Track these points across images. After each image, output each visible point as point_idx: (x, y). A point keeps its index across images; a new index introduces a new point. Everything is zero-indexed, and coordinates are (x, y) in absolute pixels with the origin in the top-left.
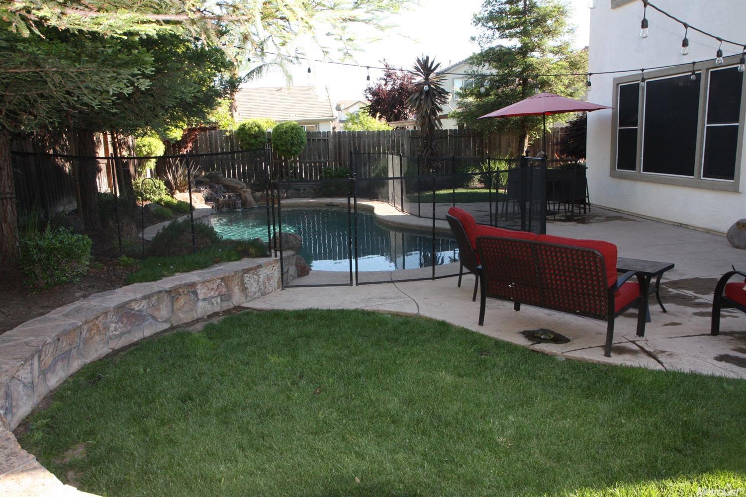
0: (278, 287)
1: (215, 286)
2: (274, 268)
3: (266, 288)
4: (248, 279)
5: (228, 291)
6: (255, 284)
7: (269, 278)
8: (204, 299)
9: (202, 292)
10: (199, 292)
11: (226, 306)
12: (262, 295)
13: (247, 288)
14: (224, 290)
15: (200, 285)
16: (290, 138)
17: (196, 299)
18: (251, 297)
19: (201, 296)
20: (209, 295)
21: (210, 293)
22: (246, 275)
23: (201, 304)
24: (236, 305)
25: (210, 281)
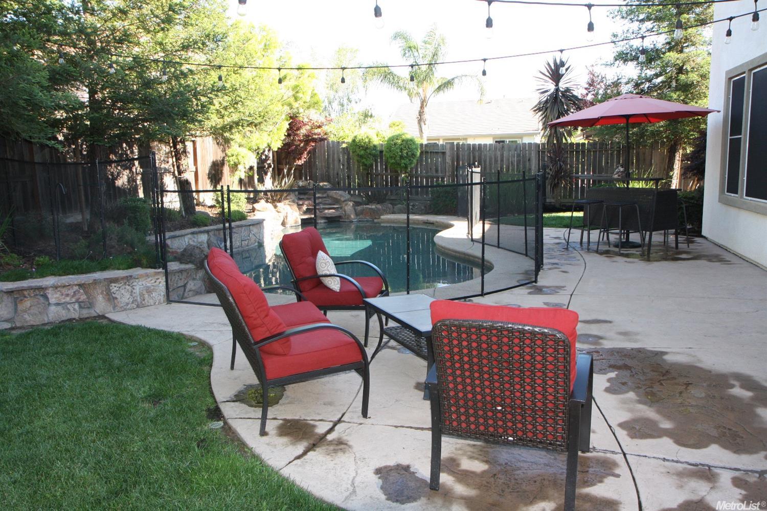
0: (164, 302)
1: (71, 292)
2: (158, 281)
3: (144, 300)
4: (116, 289)
5: (88, 298)
6: (127, 295)
7: (149, 291)
8: (58, 304)
9: (53, 297)
10: (49, 296)
11: (85, 313)
12: (138, 306)
13: (116, 298)
14: (83, 297)
15: (51, 289)
16: (398, 151)
17: (47, 303)
18: (121, 307)
19: (52, 301)
20: (63, 301)
21: (64, 299)
22: (113, 285)
23: (53, 308)
24: (100, 314)
25: (64, 286)
